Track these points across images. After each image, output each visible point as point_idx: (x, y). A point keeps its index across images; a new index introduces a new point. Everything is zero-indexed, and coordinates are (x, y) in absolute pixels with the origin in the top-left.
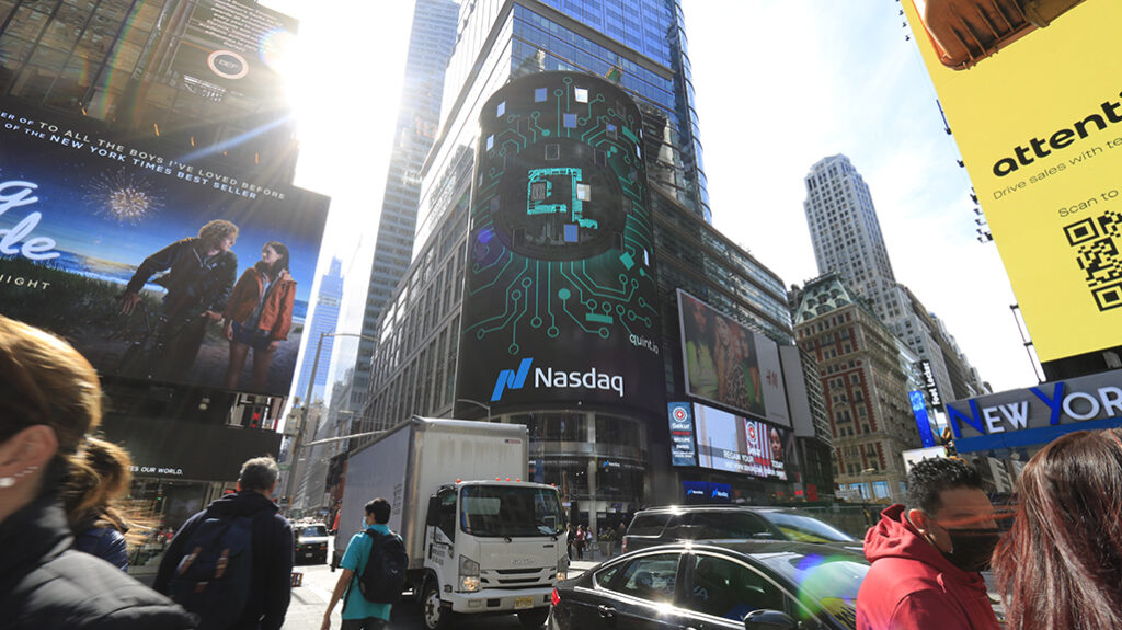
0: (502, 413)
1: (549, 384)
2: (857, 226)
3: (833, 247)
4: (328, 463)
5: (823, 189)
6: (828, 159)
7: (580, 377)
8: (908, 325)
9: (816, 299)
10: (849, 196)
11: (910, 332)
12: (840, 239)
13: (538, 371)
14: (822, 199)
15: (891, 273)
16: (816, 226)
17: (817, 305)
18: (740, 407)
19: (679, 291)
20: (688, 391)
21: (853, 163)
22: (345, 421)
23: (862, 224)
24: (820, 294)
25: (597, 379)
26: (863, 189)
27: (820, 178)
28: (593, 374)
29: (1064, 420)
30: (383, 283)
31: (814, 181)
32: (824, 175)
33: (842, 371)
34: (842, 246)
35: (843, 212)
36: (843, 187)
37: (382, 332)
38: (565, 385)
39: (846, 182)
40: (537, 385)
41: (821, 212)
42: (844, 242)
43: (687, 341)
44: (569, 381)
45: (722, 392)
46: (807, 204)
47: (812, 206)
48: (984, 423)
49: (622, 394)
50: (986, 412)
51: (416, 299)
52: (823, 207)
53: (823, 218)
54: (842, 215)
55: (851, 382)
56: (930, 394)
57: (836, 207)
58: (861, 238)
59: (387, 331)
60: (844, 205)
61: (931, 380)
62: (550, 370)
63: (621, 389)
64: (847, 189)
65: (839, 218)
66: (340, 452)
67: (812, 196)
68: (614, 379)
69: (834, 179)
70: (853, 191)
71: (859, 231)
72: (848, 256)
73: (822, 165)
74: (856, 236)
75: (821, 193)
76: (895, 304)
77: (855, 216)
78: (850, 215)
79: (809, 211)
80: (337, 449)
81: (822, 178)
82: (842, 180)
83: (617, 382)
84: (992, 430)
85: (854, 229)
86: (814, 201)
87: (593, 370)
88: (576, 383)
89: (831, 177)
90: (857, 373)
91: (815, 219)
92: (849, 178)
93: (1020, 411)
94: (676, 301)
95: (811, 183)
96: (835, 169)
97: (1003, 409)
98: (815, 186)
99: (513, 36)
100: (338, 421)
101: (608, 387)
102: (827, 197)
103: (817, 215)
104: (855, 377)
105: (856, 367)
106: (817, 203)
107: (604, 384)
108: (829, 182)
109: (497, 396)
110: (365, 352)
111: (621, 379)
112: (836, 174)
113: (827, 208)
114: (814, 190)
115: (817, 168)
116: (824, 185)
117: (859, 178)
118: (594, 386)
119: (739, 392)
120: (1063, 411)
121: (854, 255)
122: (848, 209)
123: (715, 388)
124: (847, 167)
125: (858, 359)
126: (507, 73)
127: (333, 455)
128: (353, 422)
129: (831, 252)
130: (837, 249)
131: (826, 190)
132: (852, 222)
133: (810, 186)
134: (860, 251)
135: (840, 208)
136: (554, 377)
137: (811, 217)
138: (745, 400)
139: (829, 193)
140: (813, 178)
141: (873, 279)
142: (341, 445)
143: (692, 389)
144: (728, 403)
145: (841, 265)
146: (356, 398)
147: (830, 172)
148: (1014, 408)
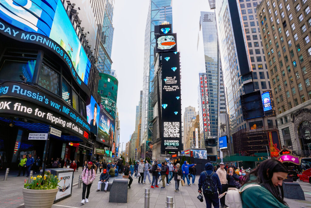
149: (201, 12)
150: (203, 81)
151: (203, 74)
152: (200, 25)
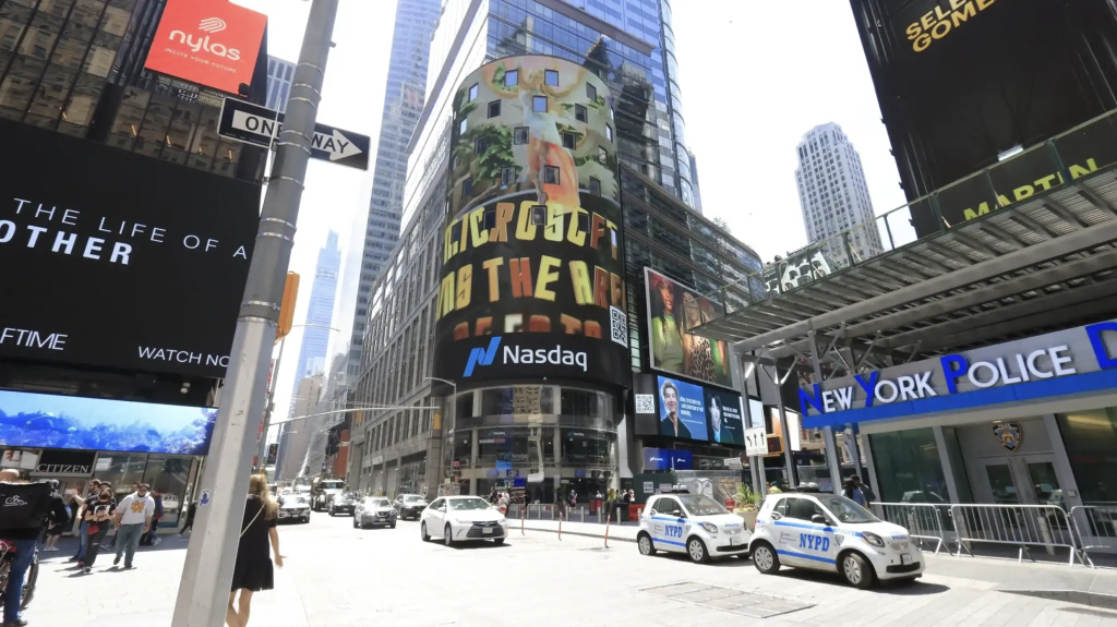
0: (473, 388)
1: (516, 361)
2: (846, 194)
3: (823, 217)
4: (327, 434)
5: (814, 158)
6: (819, 128)
7: (546, 354)
9: (797, 270)
10: (840, 164)
12: (830, 209)
13: (507, 349)
14: (813, 168)
15: (880, 241)
16: (807, 195)
17: (799, 276)
18: (706, 379)
19: (646, 269)
20: (652, 366)
21: (845, 131)
22: (342, 394)
23: (852, 194)
24: (802, 265)
25: (562, 355)
26: (854, 157)
27: (811, 147)
28: (558, 351)
29: (875, 403)
30: (376, 257)
31: (805, 150)
32: (815, 144)
34: (832, 216)
35: (833, 180)
36: (834, 156)
37: (372, 307)
38: (531, 361)
39: (836, 151)
40: (505, 362)
41: (812, 181)
42: (834, 211)
43: (652, 317)
44: (535, 358)
45: (687, 366)
46: (798, 173)
47: (802, 175)
48: (823, 404)
49: (585, 369)
50: (825, 394)
51: (402, 277)
52: (814, 176)
53: (813, 188)
57: (826, 177)
58: (850, 207)
59: (377, 308)
60: (835, 174)
62: (517, 347)
63: (585, 365)
64: (838, 158)
66: (337, 424)
67: (803, 165)
68: (578, 354)
69: (825, 147)
70: (843, 160)
71: (848, 200)
72: (837, 225)
73: (813, 133)
74: (845, 205)
75: (811, 162)
77: (845, 185)
78: (840, 184)
79: (800, 180)
80: (334, 420)
81: (813, 146)
82: (833, 148)
83: (581, 359)
84: (827, 410)
85: (844, 198)
86: (805, 170)
87: (558, 347)
88: (541, 359)
89: (823, 145)
91: (805, 188)
92: (841, 147)
93: (847, 394)
94: (643, 279)
95: (802, 152)
96: (826, 137)
97: (835, 392)
98: (806, 155)
99: (489, 15)
100: (335, 393)
101: (572, 363)
102: (818, 166)
103: (807, 184)
106: (808, 172)
107: (568, 360)
108: (820, 150)
109: (468, 372)
110: (359, 326)
111: (585, 355)
112: (827, 142)
113: (818, 177)
114: (805, 159)
115: (809, 137)
116: (815, 154)
117: (850, 147)
118: (558, 362)
119: (705, 364)
120: (874, 396)
121: (843, 224)
122: (839, 177)
123: (680, 361)
124: (838, 136)
126: (483, 52)
127: (331, 426)
128: (348, 395)
129: (821, 222)
130: (827, 218)
131: (817, 159)
132: (842, 191)
133: (802, 156)
134: (849, 221)
135: (830, 178)
136: (521, 354)
137: (801, 186)
138: (710, 372)
139: (819, 161)
140: (804, 146)
141: (861, 248)
142: (338, 417)
143: (657, 362)
144: (693, 375)
145: (830, 234)
146: (351, 370)
147: (821, 140)
148: (843, 391)
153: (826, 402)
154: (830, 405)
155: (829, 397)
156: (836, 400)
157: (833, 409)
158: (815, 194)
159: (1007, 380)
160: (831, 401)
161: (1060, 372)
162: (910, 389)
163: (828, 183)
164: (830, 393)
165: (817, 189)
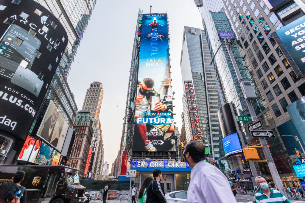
6: (98, 82)
8: (96, 130)
9: (80, 116)
10: (99, 93)
11: (96, 132)
12: (91, 103)
17: (80, 118)
23: (98, 102)
24: (82, 115)
25: (5, 120)
31: (93, 86)
32: (96, 86)
33: (78, 138)
34: (91, 105)
36: (99, 91)
46: (88, 90)
49: (13, 129)
54: (95, 97)
55: (79, 142)
56: (94, 149)
60: (97, 95)
61: (95, 146)
63: (14, 127)
65: (94, 97)
67: (91, 89)
68: (13, 122)
69: (98, 88)
76: (96, 124)
87: (6, 116)
90: (81, 140)
95: (92, 85)
98: (92, 87)
101: (8, 125)
103: (89, 94)
104: (80, 141)
105: (82, 138)
106: (91, 91)
108: (96, 88)
113: (92, 94)
114: (92, 88)
115: (95, 83)
116: (94, 88)
118: (2, 123)
125: (83, 136)
129: (88, 105)
139: (95, 90)
140: (93, 85)
147: (98, 85)
149: (185, 27)
150: (189, 88)
151: (187, 82)
152: (184, 38)
153: (138, 165)
154: (139, 166)
155: (139, 164)
156: (141, 164)
157: (139, 167)
158: (90, 97)
159: (174, 167)
160: (140, 165)
161: (181, 167)
162: (157, 165)
163: (94, 96)
164: (140, 163)
165: (91, 97)
